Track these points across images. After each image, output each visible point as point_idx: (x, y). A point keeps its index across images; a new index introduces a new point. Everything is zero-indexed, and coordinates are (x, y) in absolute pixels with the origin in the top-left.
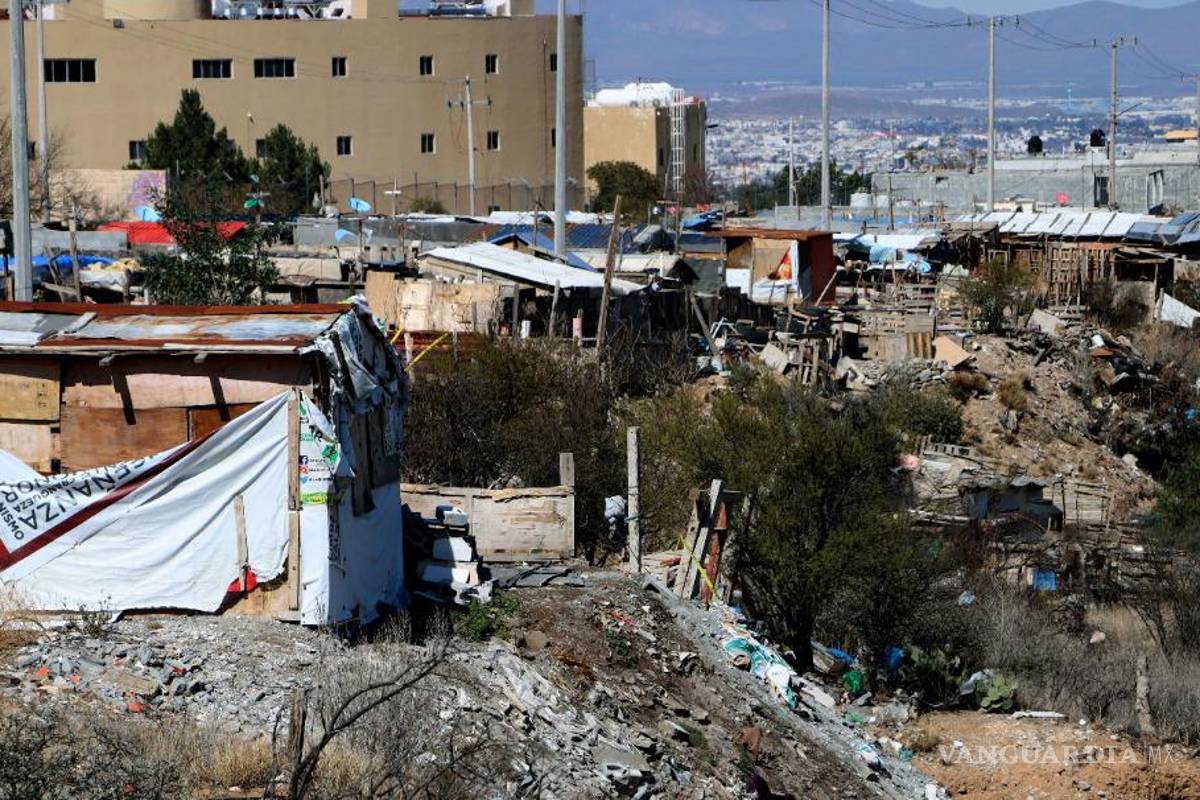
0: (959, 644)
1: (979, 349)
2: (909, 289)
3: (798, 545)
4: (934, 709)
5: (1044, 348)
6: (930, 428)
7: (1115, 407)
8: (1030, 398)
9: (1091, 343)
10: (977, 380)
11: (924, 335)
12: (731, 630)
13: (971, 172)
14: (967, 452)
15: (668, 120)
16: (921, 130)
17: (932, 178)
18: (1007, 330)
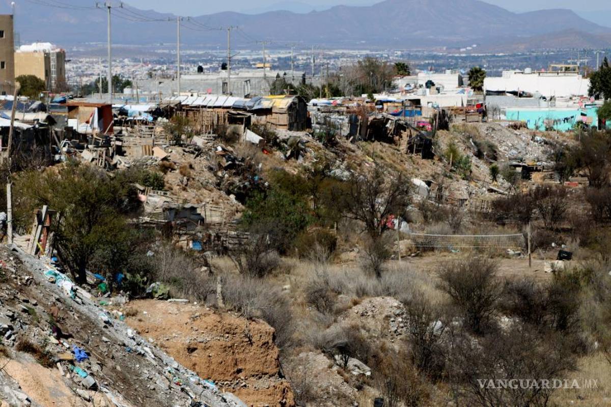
0: (146, 272)
1: (171, 152)
2: (143, 127)
3: (80, 232)
4: (136, 298)
5: (198, 151)
6: (152, 185)
7: (226, 176)
8: (192, 172)
9: (217, 150)
10: (171, 165)
11: (149, 146)
12: (47, 267)
13: (173, 80)
14: (166, 194)
15: (49, 58)
16: (159, 63)
17: (157, 82)
18: (183, 144)
